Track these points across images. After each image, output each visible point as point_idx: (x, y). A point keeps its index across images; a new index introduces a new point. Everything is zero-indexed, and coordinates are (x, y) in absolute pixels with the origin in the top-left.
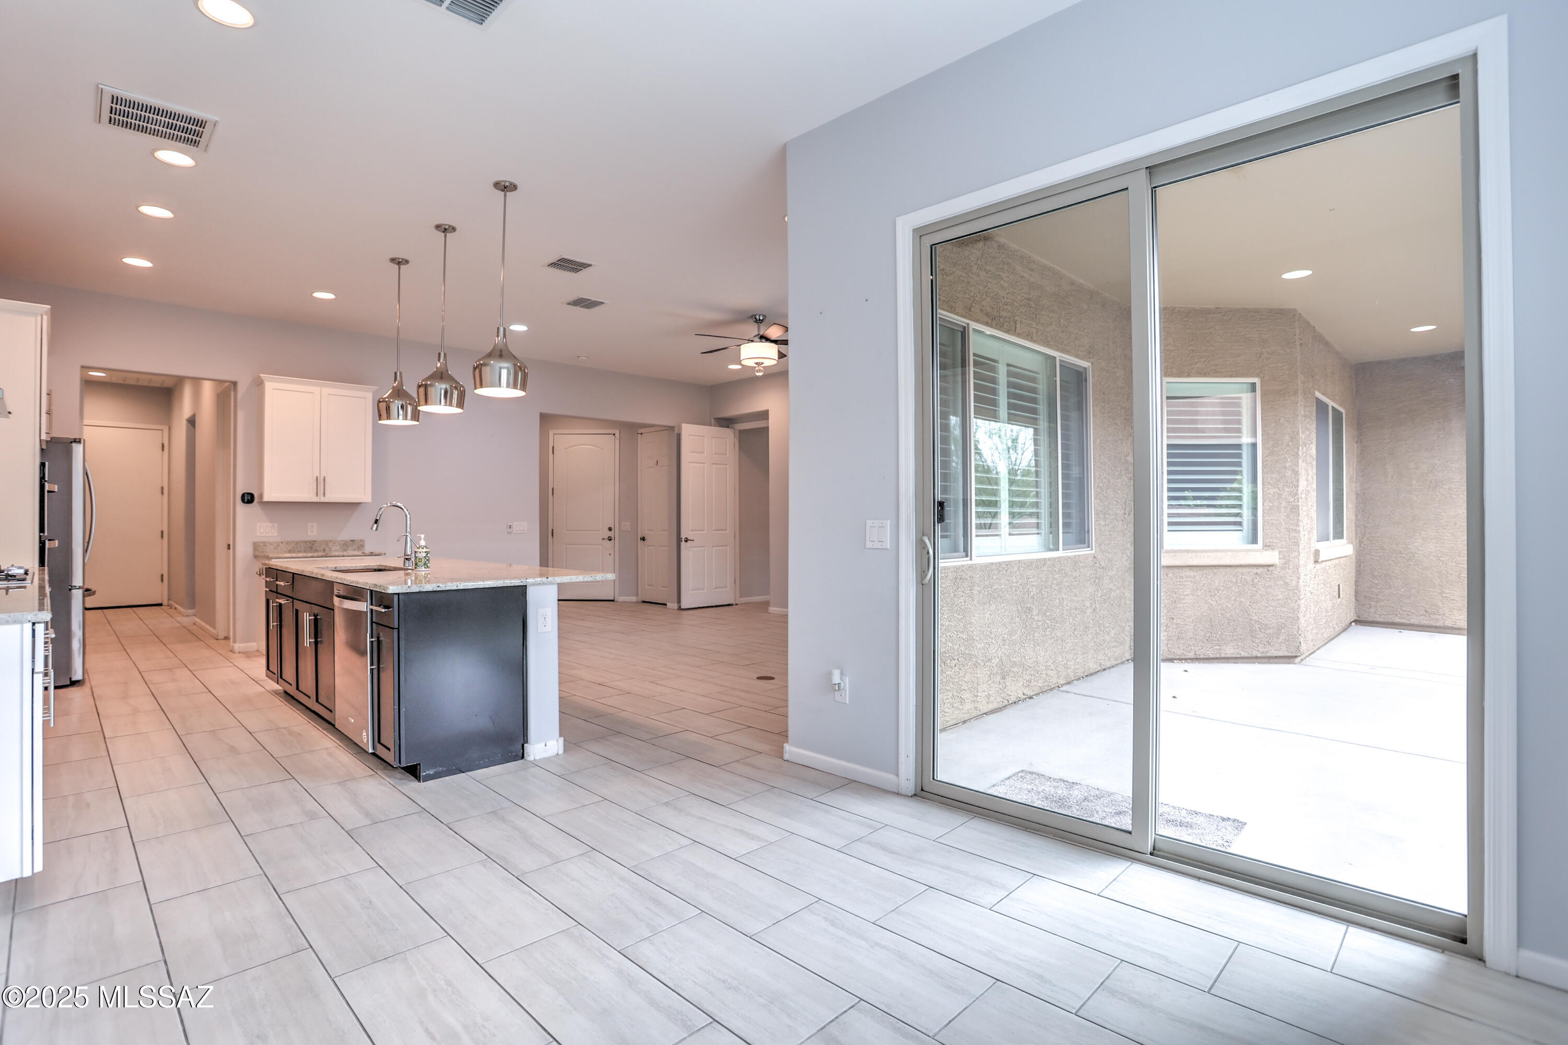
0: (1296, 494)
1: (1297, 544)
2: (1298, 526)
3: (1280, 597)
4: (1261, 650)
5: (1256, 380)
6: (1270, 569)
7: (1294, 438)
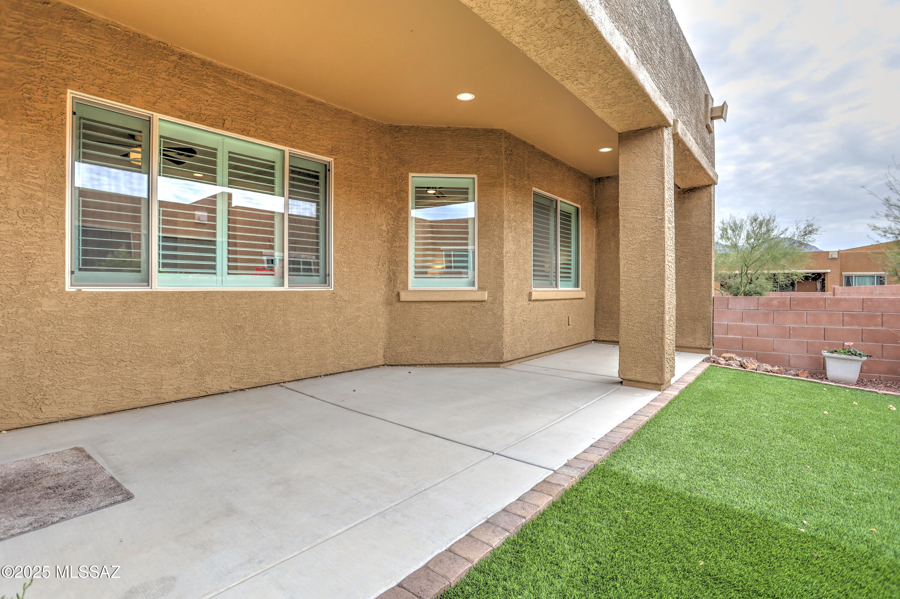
0: (502, 253)
1: (502, 287)
2: (502, 274)
3: (490, 322)
4: (476, 358)
5: (475, 176)
6: (483, 303)
7: (500, 215)
